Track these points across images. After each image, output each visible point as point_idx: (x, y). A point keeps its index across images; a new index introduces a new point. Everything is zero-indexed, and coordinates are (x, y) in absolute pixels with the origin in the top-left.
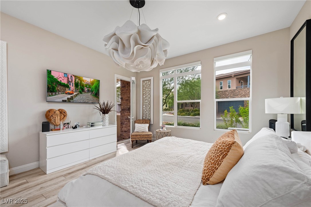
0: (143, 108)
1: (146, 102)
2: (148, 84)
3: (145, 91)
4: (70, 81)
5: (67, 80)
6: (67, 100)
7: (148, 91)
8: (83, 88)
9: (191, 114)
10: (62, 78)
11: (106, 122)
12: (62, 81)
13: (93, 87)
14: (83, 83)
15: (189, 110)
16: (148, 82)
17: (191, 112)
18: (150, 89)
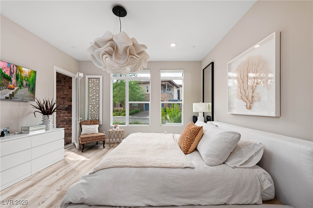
0: (89, 107)
1: (93, 102)
2: (96, 83)
3: (92, 90)
4: (12, 72)
5: (10, 71)
6: (9, 97)
7: (96, 90)
8: (22, 81)
9: (121, 114)
10: (6, 68)
11: (50, 125)
12: (6, 72)
13: (30, 80)
14: (22, 74)
15: (119, 110)
16: (96, 81)
17: (121, 112)
18: (98, 88)
